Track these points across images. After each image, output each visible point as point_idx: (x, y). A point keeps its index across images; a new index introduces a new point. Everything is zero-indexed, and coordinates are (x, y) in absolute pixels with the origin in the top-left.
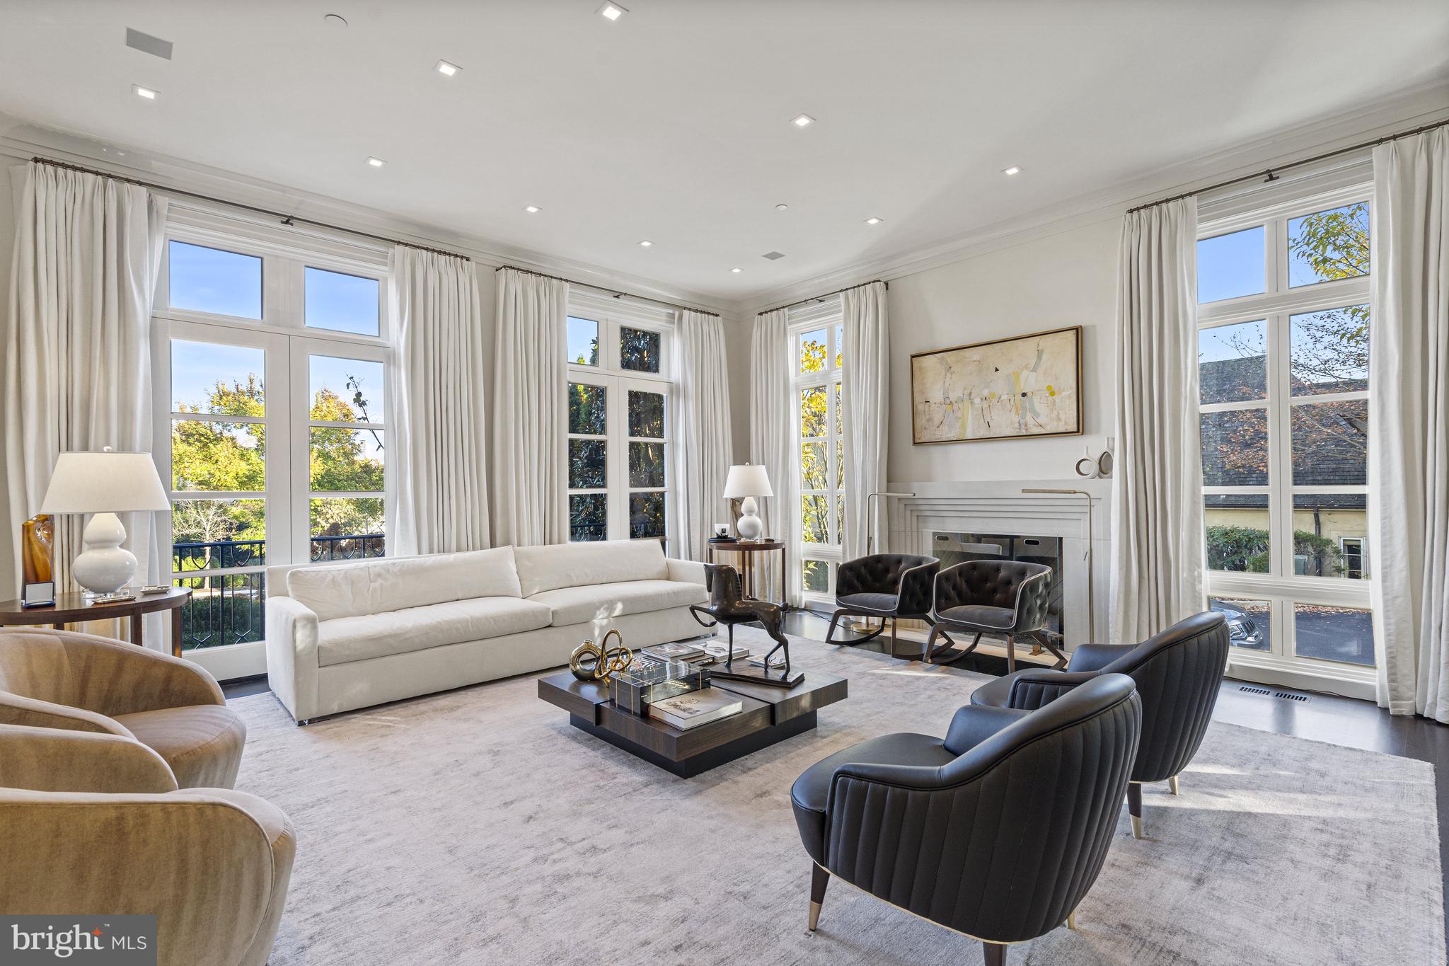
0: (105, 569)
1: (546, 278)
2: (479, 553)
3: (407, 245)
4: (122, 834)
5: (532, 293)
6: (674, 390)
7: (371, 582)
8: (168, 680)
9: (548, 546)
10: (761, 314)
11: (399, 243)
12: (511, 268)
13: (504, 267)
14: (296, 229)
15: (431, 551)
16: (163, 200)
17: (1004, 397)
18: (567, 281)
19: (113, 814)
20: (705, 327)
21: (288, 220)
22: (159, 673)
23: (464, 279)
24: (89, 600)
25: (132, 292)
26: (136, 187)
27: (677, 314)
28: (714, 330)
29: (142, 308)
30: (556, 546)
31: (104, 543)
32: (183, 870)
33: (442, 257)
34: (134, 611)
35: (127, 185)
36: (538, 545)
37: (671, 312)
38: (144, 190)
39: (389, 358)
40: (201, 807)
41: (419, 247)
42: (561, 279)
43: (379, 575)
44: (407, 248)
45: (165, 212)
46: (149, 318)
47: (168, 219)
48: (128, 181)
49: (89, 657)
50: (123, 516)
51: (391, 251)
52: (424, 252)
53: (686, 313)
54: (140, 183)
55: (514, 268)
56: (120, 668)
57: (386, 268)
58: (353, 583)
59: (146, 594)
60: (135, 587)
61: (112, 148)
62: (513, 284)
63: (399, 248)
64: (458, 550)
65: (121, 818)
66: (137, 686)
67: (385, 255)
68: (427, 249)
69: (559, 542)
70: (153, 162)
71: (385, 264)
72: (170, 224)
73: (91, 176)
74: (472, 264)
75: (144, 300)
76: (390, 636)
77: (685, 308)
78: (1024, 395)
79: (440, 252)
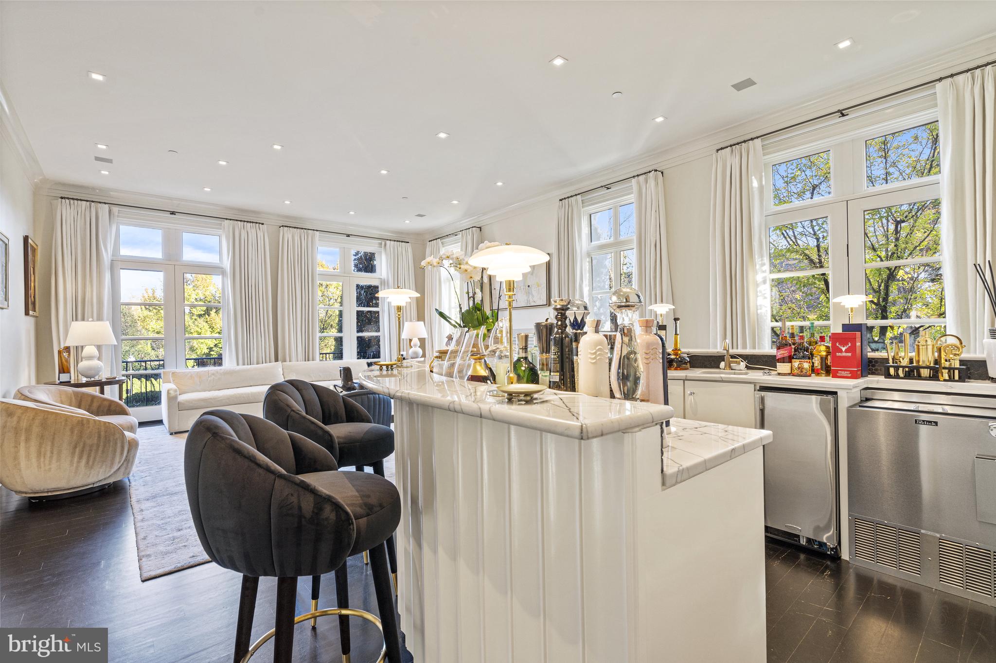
0: (90, 369)
1: (305, 231)
2: (268, 364)
3: (231, 220)
4: (83, 425)
5: (297, 238)
6: (385, 283)
7: (209, 377)
8: (110, 406)
9: (307, 362)
10: (430, 241)
11: (227, 219)
12: (286, 226)
13: (283, 226)
14: (177, 216)
15: (244, 364)
16: (115, 209)
17: (522, 287)
18: (317, 230)
19: (80, 419)
20: (400, 249)
21: (173, 213)
22: (106, 403)
23: (260, 234)
24: (84, 380)
25: (102, 250)
26: (104, 205)
27: (383, 243)
28: (407, 251)
29: (107, 257)
30: (311, 362)
31: (90, 358)
32: (99, 437)
33: (249, 224)
34: (101, 385)
35: (100, 205)
36: (300, 361)
37: (380, 242)
38: (107, 206)
39: (223, 272)
40: (105, 423)
41: (237, 220)
42: (314, 230)
43: (213, 374)
44: (231, 221)
45: (117, 214)
46: (110, 261)
47: (118, 216)
48: (100, 203)
49: (81, 397)
50: (99, 347)
51: (223, 223)
52: (239, 222)
53: (388, 242)
54: (105, 203)
55: (287, 227)
56: (92, 401)
57: (221, 231)
58: (200, 377)
59: (107, 379)
60: (104, 376)
61: (94, 189)
62: (288, 234)
63: (226, 221)
64: (258, 363)
65: (82, 421)
66: (99, 407)
67: (221, 225)
68: (241, 221)
69: (313, 360)
70: (111, 193)
71: (221, 229)
72: (119, 218)
73: (84, 202)
74: (265, 226)
75: (108, 254)
76: (211, 399)
77: (387, 240)
78: (529, 286)
79: (248, 222)
